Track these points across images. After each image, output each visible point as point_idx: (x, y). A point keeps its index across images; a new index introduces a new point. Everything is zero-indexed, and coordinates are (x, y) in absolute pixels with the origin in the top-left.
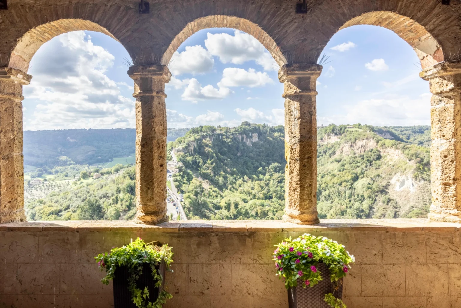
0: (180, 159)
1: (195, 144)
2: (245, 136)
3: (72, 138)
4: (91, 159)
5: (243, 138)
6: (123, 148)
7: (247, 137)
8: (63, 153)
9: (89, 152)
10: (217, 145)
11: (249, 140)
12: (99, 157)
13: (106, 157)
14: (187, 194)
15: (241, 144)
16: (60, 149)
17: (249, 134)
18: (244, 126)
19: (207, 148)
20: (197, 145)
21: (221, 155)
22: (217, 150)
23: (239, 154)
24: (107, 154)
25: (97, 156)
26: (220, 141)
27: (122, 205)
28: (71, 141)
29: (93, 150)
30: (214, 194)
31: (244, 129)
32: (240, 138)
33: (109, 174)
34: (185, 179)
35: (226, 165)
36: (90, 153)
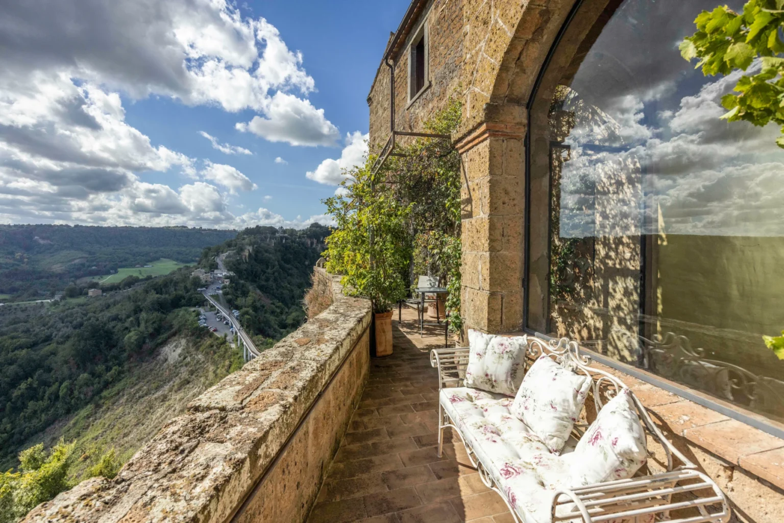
0: (231, 267)
1: (250, 248)
2: (315, 241)
3: (43, 238)
4: (79, 269)
5: (312, 243)
6: (134, 255)
7: (317, 242)
8: (26, 260)
9: (75, 259)
10: (279, 251)
11: (319, 245)
12: (94, 268)
13: (105, 267)
14: (244, 309)
15: (310, 250)
16: (19, 254)
17: (320, 238)
18: (314, 229)
19: (266, 254)
20: (253, 250)
21: (285, 262)
22: (280, 258)
23: (307, 263)
24: (107, 263)
25: (89, 266)
26: (283, 246)
27: (146, 327)
28: (42, 242)
29: (82, 258)
30: (278, 311)
31: (314, 231)
32: (309, 243)
33: (116, 289)
34: (239, 292)
35: (291, 275)
36: (77, 261)
